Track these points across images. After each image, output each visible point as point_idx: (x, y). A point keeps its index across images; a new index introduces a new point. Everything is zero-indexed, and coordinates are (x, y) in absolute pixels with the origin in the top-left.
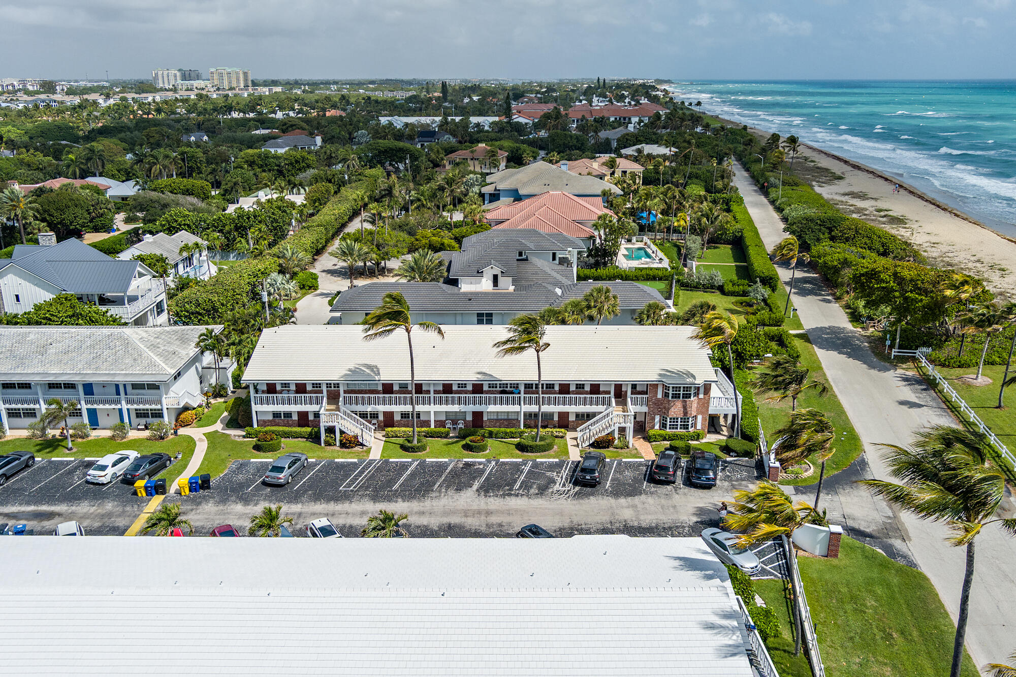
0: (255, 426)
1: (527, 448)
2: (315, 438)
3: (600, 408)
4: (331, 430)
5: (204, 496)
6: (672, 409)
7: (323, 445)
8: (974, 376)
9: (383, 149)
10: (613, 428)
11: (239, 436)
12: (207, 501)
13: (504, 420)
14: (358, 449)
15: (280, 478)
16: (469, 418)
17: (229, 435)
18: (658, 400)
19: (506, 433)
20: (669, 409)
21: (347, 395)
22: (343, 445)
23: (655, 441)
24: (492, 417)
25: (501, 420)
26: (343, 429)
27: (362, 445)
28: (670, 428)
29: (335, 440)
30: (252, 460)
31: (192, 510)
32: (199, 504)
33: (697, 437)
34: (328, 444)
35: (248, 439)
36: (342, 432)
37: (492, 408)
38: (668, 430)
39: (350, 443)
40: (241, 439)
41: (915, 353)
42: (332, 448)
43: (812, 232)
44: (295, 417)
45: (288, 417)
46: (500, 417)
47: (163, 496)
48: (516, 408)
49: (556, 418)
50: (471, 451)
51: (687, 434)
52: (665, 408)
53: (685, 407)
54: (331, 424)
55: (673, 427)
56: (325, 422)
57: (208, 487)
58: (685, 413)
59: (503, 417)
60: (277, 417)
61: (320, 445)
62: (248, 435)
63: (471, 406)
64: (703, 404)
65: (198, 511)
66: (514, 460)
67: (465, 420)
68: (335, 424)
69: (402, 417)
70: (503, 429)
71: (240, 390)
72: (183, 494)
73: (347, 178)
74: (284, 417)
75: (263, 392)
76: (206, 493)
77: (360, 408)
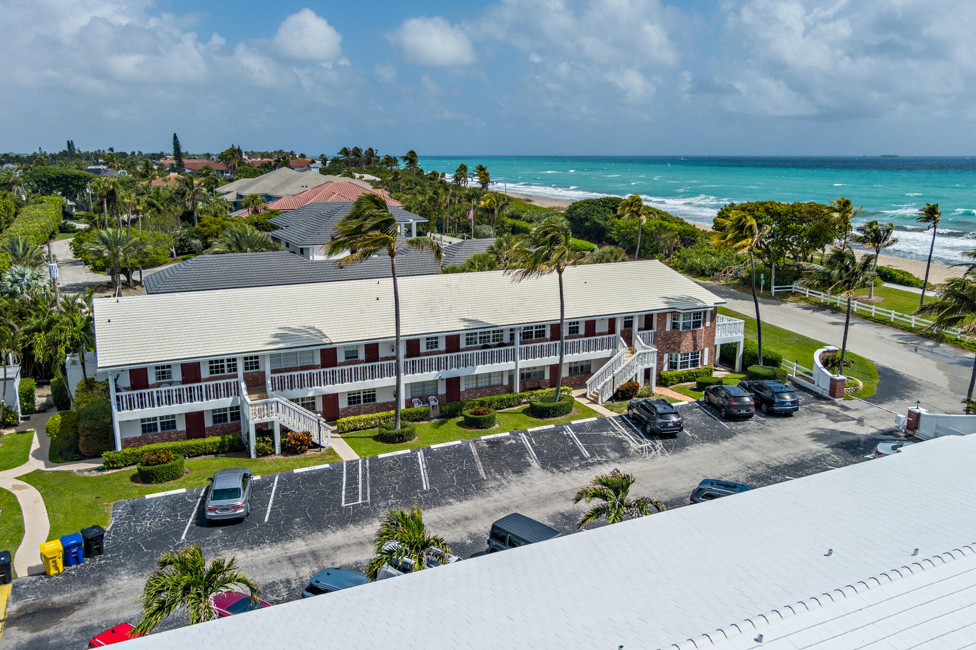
0: (119, 448)
1: (548, 411)
2: (238, 449)
3: (605, 353)
4: (264, 431)
5: (100, 566)
6: (683, 343)
7: (253, 456)
8: (867, 296)
9: (54, 176)
10: (635, 371)
11: (90, 470)
12: (116, 575)
13: (486, 387)
14: (310, 453)
15: (238, 507)
16: (442, 390)
17: (69, 472)
18: (666, 334)
19: (502, 401)
20: (680, 342)
21: (276, 375)
22: (288, 450)
23: (672, 384)
24: (471, 386)
25: (482, 388)
26: (285, 424)
27: (316, 446)
28: (681, 368)
29: (273, 445)
30: (148, 497)
31: (93, 594)
32: (100, 581)
33: (709, 373)
34: (262, 453)
35: (110, 472)
36: (284, 431)
37: (481, 369)
38: (679, 370)
39: (301, 445)
40: (95, 474)
41: (791, 288)
42: (270, 458)
43: (599, 213)
44: (181, 426)
45: (168, 428)
46: (480, 385)
47: (9, 587)
48: (509, 365)
49: (547, 376)
50: (478, 427)
51: (697, 371)
52: (674, 343)
53: (694, 339)
54: (266, 419)
55: (684, 365)
56: (253, 418)
57: (100, 551)
58: (695, 347)
59: (483, 384)
60: (150, 431)
61: (250, 456)
62: (111, 464)
63: (454, 369)
64: (710, 333)
65: (109, 593)
66: (545, 427)
67: (436, 395)
68: (274, 418)
69: (350, 403)
70: (496, 397)
71: (34, 415)
72: (53, 572)
73: (24, 198)
74: (162, 429)
75: (127, 389)
76: (98, 560)
77: (297, 393)
